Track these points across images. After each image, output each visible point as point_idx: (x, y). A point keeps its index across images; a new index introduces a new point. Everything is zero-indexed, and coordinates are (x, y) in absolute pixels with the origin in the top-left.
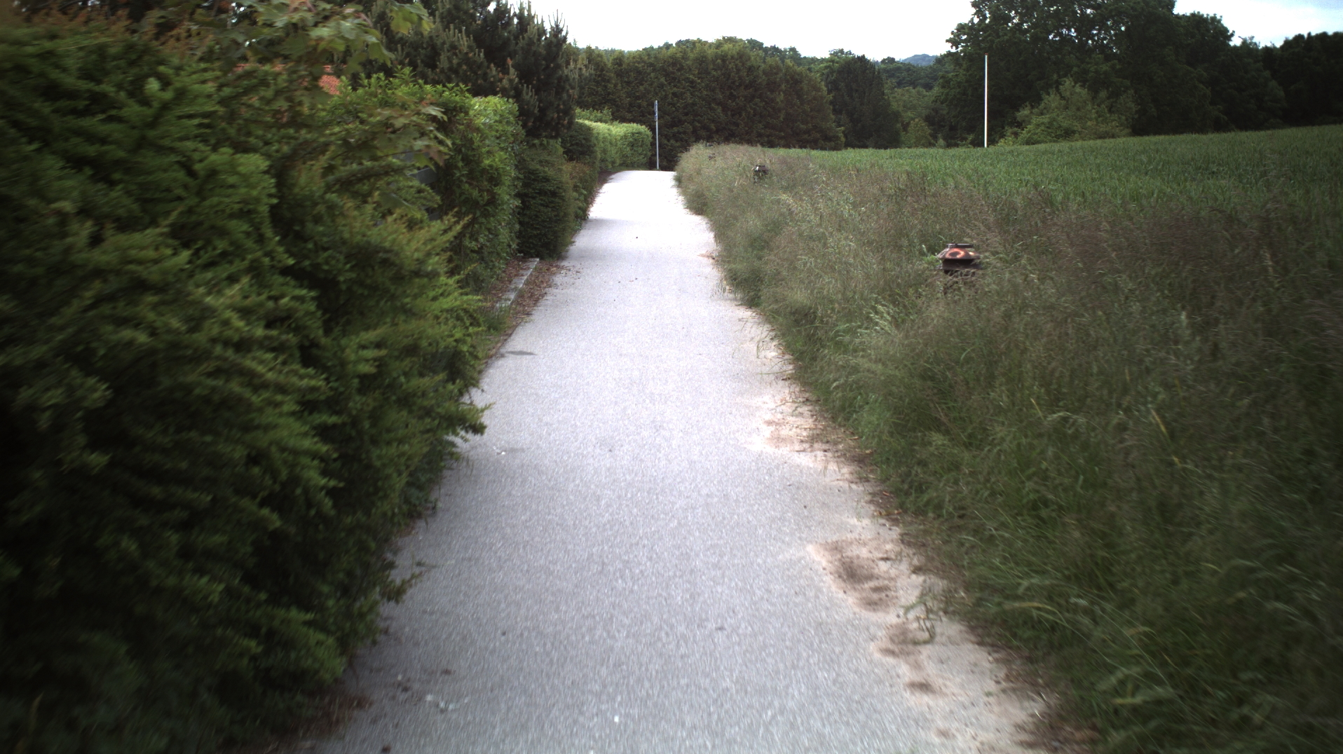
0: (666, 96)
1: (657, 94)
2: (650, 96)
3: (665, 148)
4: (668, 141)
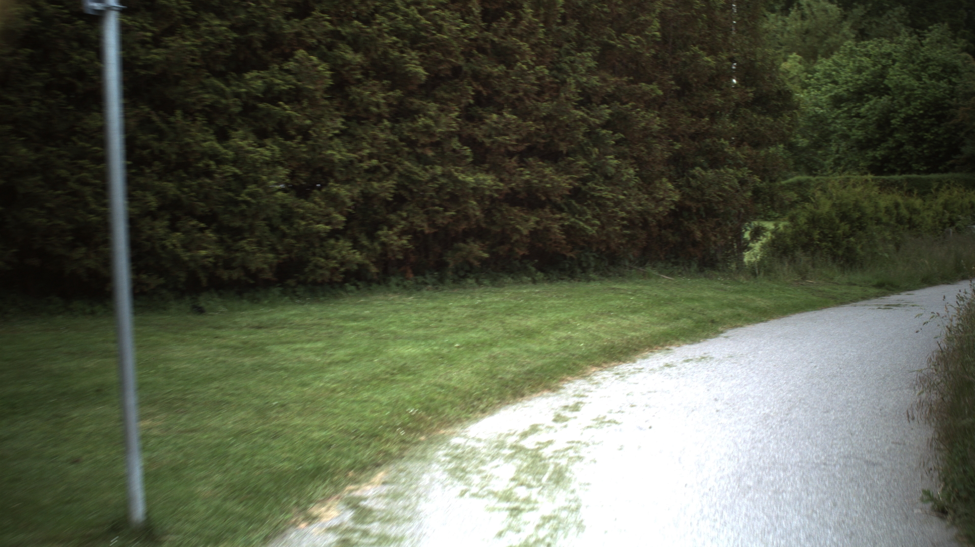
3: (209, 174)
4: (223, 136)
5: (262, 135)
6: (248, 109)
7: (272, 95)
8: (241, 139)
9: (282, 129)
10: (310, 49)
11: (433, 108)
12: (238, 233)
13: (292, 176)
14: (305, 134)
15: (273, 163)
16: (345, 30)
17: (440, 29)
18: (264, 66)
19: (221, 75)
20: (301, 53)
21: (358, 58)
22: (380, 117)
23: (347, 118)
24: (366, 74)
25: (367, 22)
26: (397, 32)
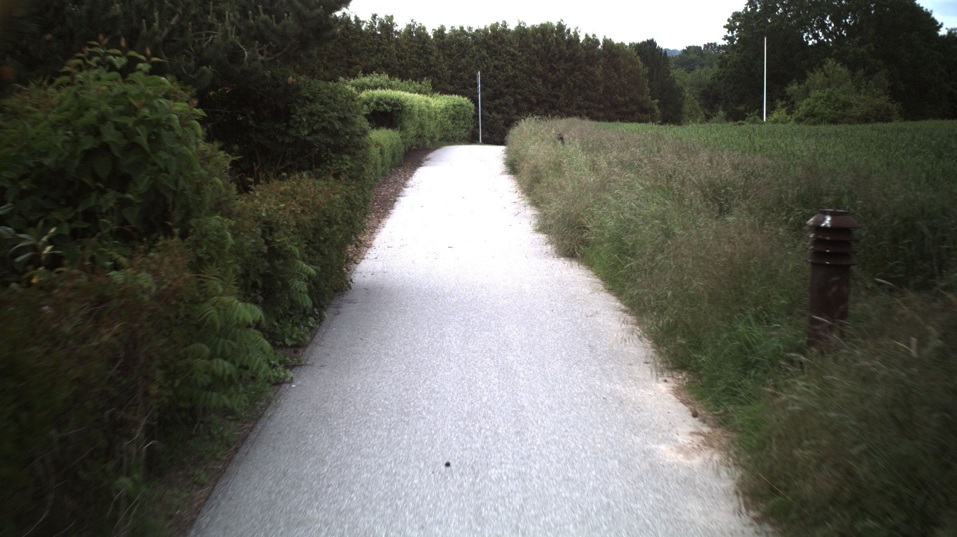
0: (488, 68)
1: (478, 66)
2: (472, 68)
3: (487, 120)
4: (490, 113)
5: (498, 113)
6: (496, 108)
7: (501, 105)
8: (494, 114)
9: (503, 112)
10: (509, 95)
11: (538, 109)
12: (493, 133)
13: (505, 122)
14: (508, 113)
15: (500, 119)
16: (518, 91)
17: (540, 91)
18: (499, 99)
19: (490, 100)
20: (507, 96)
21: (520, 97)
22: (525, 110)
23: (517, 111)
24: (522, 101)
25: (523, 89)
26: (530, 91)
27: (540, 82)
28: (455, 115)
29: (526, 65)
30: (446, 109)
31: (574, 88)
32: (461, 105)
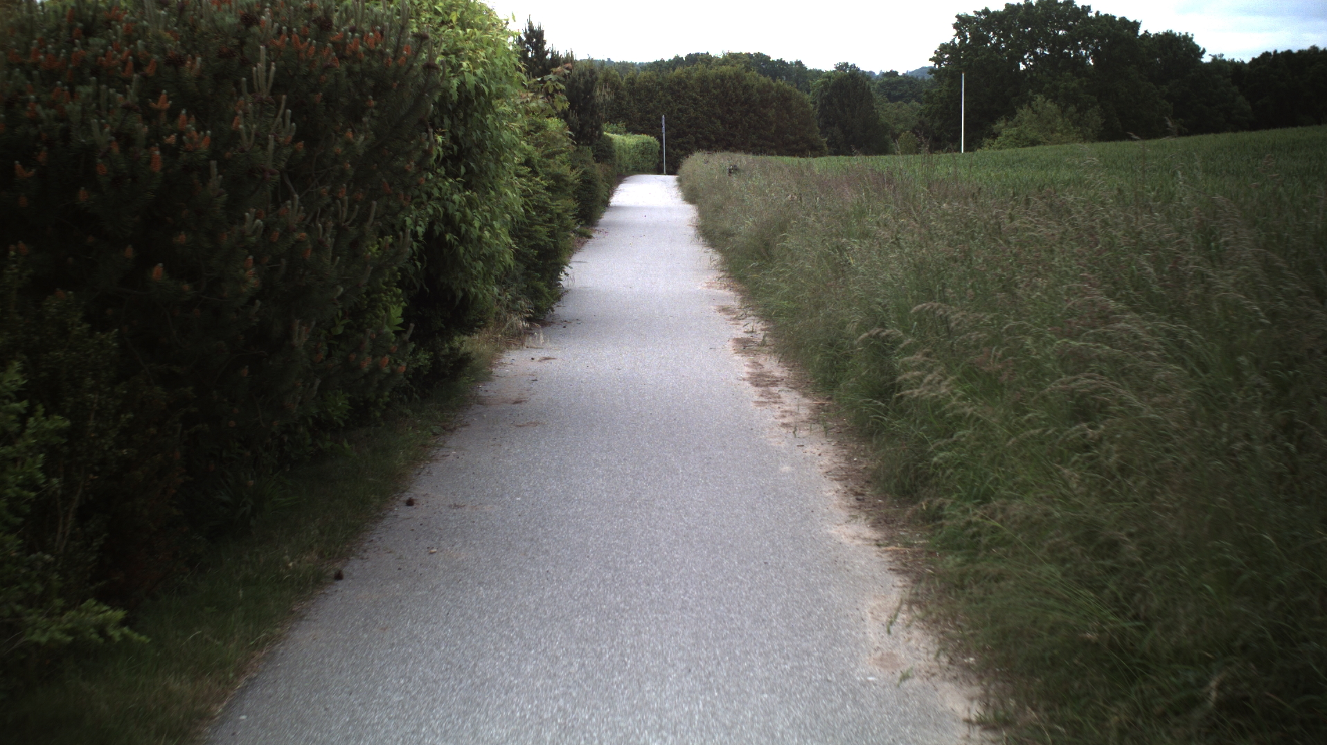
1: (664, 109)
2: (658, 111)
10: (691, 134)
16: (699, 131)
17: (718, 131)
19: (673, 139)
20: (689, 135)
21: (701, 136)
24: (702, 139)
27: (719, 123)
28: (644, 150)
29: (706, 108)
30: (637, 146)
31: (749, 128)
32: (649, 143)
